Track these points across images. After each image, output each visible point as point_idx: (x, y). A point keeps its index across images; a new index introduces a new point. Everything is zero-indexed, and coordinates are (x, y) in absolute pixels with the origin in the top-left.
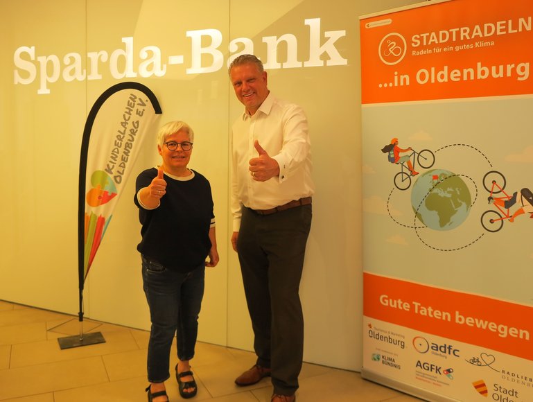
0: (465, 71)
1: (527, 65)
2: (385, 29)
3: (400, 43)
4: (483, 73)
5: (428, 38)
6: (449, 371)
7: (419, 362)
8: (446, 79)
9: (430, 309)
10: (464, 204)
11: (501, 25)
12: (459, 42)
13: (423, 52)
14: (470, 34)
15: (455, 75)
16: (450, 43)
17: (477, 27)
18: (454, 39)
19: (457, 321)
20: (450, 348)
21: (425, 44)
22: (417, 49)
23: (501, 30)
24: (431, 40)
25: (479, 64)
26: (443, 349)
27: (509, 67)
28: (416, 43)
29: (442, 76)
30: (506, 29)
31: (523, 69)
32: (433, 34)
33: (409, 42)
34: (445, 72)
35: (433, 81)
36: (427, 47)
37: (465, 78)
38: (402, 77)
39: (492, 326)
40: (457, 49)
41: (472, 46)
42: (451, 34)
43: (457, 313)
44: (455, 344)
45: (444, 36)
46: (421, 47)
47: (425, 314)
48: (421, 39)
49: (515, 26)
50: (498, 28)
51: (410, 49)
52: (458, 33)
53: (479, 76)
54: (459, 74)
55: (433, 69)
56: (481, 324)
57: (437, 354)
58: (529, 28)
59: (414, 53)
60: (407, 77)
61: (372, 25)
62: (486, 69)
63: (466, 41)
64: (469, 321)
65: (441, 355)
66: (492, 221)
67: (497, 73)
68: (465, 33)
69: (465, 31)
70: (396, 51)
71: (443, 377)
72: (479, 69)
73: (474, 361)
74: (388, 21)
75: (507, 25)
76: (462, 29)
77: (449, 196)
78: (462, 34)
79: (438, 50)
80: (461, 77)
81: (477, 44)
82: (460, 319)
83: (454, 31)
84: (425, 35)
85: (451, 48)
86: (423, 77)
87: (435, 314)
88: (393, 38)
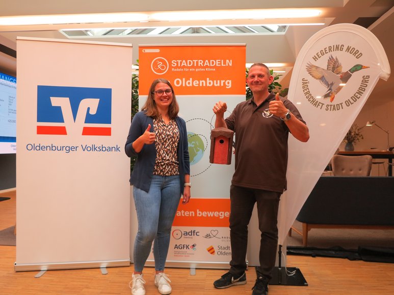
0: (201, 82)
1: (230, 81)
2: (156, 55)
3: (165, 63)
4: (210, 83)
5: (181, 63)
6: (194, 246)
7: (176, 245)
8: (191, 85)
9: (183, 212)
10: (201, 150)
11: (218, 62)
12: (197, 67)
13: (178, 70)
14: (203, 64)
15: (196, 83)
16: (193, 67)
17: (207, 61)
18: (195, 65)
19: (198, 215)
20: (194, 232)
21: (179, 65)
22: (174, 68)
23: (218, 64)
24: (183, 64)
25: (208, 79)
26: (190, 234)
27: (222, 82)
28: (174, 65)
29: (189, 83)
30: (221, 64)
31: (228, 83)
32: (184, 61)
33: (170, 63)
34: (191, 81)
35: (184, 85)
36: (179, 68)
37: (201, 85)
39: (216, 214)
40: (197, 70)
41: (204, 70)
42: (194, 62)
43: (198, 210)
44: (197, 229)
45: (190, 63)
46: (177, 67)
47: (180, 215)
48: (177, 63)
49: (225, 63)
50: (217, 63)
51: (171, 67)
52: (197, 62)
53: (208, 85)
54: (198, 83)
55: (184, 79)
56: (211, 214)
57: (187, 238)
58: (231, 65)
59: (173, 69)
61: (147, 51)
62: (211, 82)
63: (201, 67)
64: (204, 214)
65: (189, 238)
67: (217, 84)
68: (200, 63)
69: (201, 62)
70: (162, 67)
71: (190, 251)
72: (208, 81)
73: (208, 236)
74: (157, 51)
75: (221, 62)
76: (199, 61)
77: (193, 146)
78: (199, 63)
79: (187, 70)
80: (199, 84)
81: (207, 69)
82: (199, 213)
83: (195, 61)
84: (179, 61)
85: (194, 70)
86: (178, 82)
87: (186, 214)
88: (161, 60)
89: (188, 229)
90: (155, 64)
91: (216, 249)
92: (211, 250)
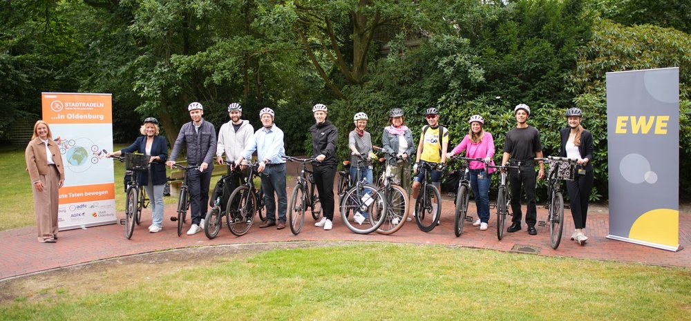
89: (79, 204)
90: (54, 105)
91: (97, 214)
92: (95, 215)
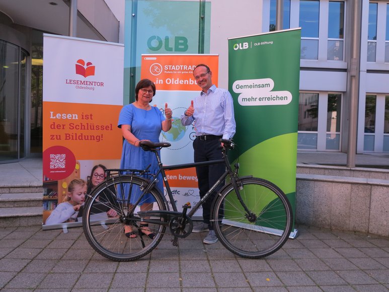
0: (185, 81)
2: (153, 62)
3: (159, 67)
4: (192, 82)
5: (171, 67)
8: (178, 83)
9: (168, 176)
10: (183, 131)
12: (183, 70)
13: (169, 72)
14: (187, 68)
15: (181, 82)
16: (180, 70)
17: (190, 66)
19: (179, 179)
20: (176, 191)
22: (166, 71)
25: (190, 79)
26: (173, 192)
28: (166, 68)
29: (177, 82)
32: (174, 66)
33: (164, 68)
34: (178, 81)
35: (173, 83)
36: (171, 70)
37: (185, 83)
38: (160, 81)
39: (193, 178)
40: (182, 72)
41: (188, 72)
42: (180, 67)
43: (179, 175)
44: (178, 189)
45: (178, 67)
46: (168, 70)
48: (169, 67)
51: (164, 70)
52: (183, 67)
53: (190, 83)
55: (173, 79)
56: (189, 178)
59: (165, 72)
60: (162, 81)
61: (148, 59)
62: (193, 81)
63: (185, 70)
64: (184, 178)
66: (193, 136)
68: (185, 67)
70: (158, 70)
72: (190, 81)
73: (186, 194)
74: (155, 59)
77: (178, 127)
79: (176, 72)
80: (184, 83)
81: (190, 72)
82: (180, 177)
83: (182, 66)
84: (170, 66)
85: (180, 72)
86: (168, 81)
87: (170, 177)
88: (157, 65)
